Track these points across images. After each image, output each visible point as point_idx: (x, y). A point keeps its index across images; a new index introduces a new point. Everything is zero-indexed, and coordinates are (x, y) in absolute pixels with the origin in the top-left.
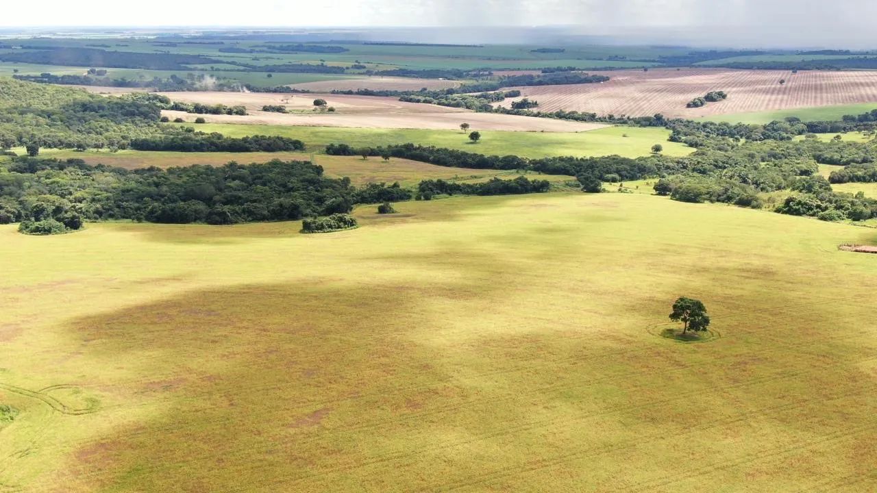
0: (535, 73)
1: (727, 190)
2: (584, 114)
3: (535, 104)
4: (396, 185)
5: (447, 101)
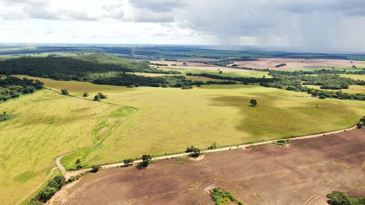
0: (239, 58)
1: (276, 85)
2: (249, 68)
3: (237, 65)
4: (201, 82)
5: (216, 64)
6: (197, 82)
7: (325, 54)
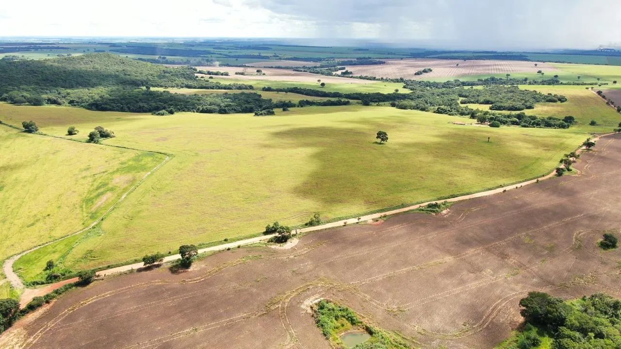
0: (353, 60)
1: (417, 105)
3: (351, 73)
4: (290, 102)
5: (314, 71)
6: (281, 102)
7: (492, 52)
